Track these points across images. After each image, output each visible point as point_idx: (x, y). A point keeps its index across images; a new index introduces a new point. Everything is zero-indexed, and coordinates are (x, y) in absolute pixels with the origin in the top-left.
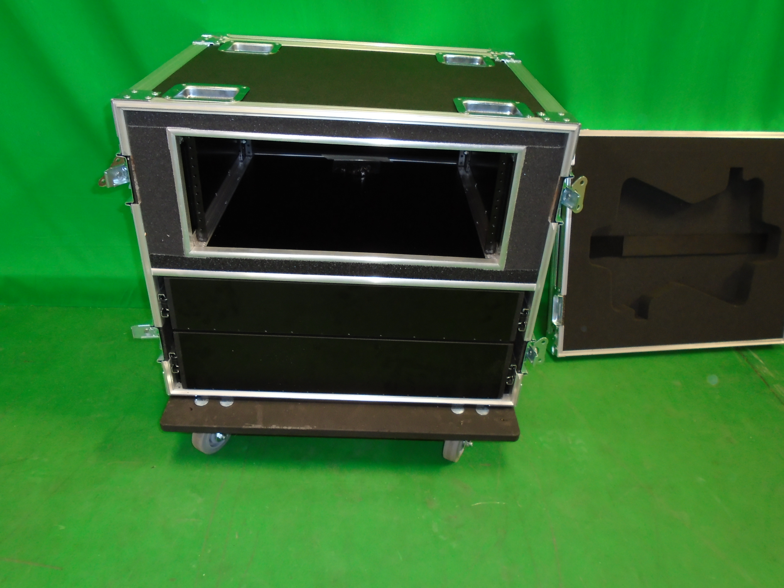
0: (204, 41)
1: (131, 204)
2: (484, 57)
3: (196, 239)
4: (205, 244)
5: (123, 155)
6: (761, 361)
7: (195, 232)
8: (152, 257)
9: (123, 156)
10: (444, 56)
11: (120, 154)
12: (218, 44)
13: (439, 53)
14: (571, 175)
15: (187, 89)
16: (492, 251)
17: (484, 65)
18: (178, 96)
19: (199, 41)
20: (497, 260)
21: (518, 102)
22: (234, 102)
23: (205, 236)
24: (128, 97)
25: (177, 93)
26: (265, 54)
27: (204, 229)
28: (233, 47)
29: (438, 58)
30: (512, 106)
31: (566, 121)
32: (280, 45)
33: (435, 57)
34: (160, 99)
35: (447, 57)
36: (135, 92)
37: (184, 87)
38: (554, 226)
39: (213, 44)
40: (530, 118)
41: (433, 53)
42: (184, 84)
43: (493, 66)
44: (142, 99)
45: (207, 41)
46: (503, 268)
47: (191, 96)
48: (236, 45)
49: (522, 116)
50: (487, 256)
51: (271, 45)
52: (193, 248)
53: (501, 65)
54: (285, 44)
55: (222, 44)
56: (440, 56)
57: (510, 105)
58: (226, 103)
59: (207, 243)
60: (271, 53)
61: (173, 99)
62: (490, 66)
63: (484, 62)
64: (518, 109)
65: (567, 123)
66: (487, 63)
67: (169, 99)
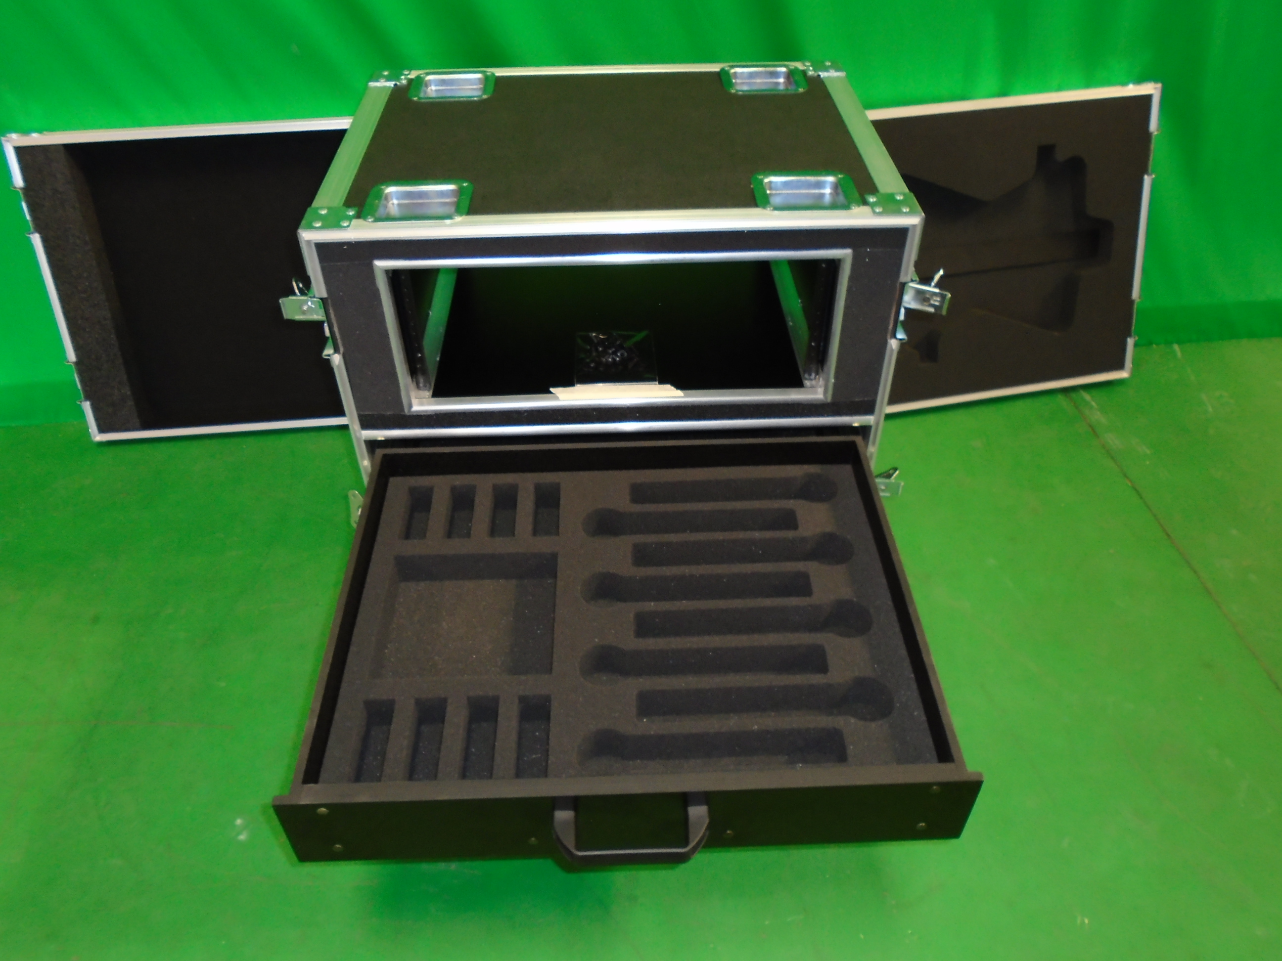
0: (384, 80)
1: (332, 356)
2: (791, 67)
3: (417, 387)
4: (429, 394)
6: (1093, 404)
7: (414, 376)
8: (360, 417)
9: (317, 298)
10: (733, 71)
11: (312, 296)
12: (404, 82)
13: (725, 67)
14: (914, 279)
15: (387, 193)
16: (813, 375)
17: (792, 90)
18: (381, 212)
19: (377, 81)
20: (820, 387)
21: (841, 173)
22: (458, 219)
23: (427, 381)
24: (318, 225)
25: (378, 206)
26: (475, 99)
27: (424, 372)
28: (427, 86)
29: (724, 78)
30: (831, 183)
31: (904, 210)
32: (493, 74)
33: (720, 78)
34: (360, 222)
35: (735, 73)
36: (324, 212)
37: (382, 191)
38: (893, 344)
39: (398, 83)
40: (856, 210)
41: (715, 68)
42: (383, 185)
43: (805, 90)
44: (337, 226)
45: (388, 79)
46: (829, 399)
47: (395, 202)
48: (430, 80)
49: (846, 207)
50: (807, 383)
51: (479, 76)
52: (414, 401)
53: (817, 86)
54: (500, 72)
55: (410, 81)
56: (727, 73)
57: (830, 179)
58: (448, 222)
59: (431, 392)
60: (483, 96)
61: (377, 220)
62: (801, 90)
63: (792, 80)
64: (840, 191)
65: (905, 213)
66: (798, 86)
67: (372, 222)
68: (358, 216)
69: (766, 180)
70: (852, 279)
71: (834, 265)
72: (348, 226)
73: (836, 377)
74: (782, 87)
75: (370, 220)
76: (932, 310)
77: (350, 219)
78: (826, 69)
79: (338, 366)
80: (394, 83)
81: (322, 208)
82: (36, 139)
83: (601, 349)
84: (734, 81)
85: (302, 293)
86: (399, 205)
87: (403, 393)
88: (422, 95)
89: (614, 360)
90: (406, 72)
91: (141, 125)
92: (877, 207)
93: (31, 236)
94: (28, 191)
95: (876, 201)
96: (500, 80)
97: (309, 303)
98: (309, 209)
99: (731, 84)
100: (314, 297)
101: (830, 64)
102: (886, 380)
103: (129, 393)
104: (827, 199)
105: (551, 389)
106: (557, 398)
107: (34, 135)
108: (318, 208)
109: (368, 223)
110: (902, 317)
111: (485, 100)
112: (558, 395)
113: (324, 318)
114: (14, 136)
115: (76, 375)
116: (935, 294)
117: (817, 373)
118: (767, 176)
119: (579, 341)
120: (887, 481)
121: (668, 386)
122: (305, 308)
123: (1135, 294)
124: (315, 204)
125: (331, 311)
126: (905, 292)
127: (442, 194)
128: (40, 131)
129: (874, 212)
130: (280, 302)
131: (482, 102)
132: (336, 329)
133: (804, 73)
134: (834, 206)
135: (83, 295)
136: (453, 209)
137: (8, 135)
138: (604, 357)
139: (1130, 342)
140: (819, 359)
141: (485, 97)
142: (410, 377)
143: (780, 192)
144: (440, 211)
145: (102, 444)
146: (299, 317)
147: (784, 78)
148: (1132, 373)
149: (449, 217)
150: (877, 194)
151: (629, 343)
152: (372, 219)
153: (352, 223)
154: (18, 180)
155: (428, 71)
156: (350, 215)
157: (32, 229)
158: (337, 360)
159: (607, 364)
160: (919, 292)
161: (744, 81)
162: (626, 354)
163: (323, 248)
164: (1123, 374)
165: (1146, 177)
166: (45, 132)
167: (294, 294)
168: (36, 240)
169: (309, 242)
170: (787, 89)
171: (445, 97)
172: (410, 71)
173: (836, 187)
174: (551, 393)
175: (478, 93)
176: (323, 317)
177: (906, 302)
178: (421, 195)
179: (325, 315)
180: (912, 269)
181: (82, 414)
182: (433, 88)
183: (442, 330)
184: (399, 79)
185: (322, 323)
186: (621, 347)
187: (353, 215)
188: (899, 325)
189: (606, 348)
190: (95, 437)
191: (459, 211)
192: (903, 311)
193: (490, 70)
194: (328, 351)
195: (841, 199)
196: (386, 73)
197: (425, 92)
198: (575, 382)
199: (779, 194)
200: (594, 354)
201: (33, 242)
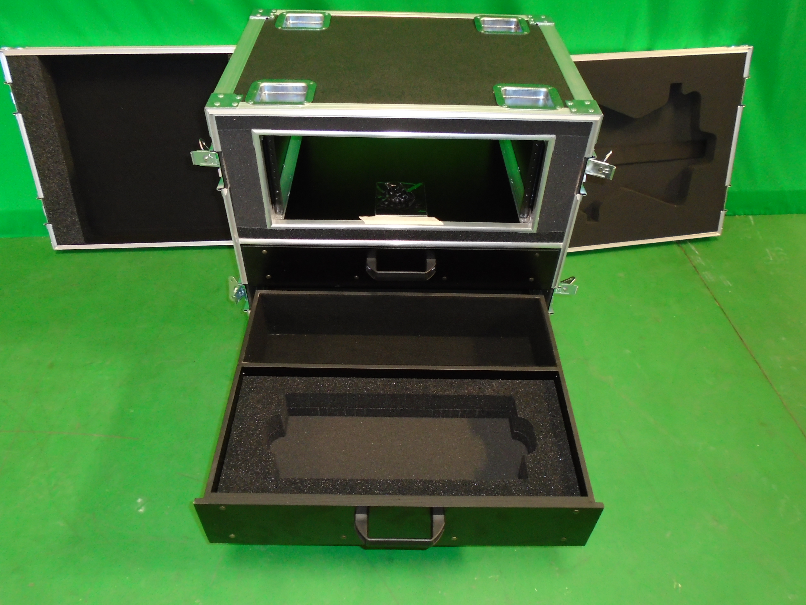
0: (260, 15)
1: (222, 189)
2: (520, 18)
3: (275, 212)
4: (282, 217)
5: (215, 151)
6: (697, 252)
7: (274, 205)
8: (239, 229)
10: (482, 19)
11: (212, 150)
12: (273, 17)
13: (477, 16)
14: (593, 156)
15: (262, 87)
16: (526, 215)
17: (520, 33)
18: (257, 99)
19: (255, 15)
20: (530, 223)
21: (551, 86)
22: (307, 104)
23: (282, 209)
24: (218, 104)
25: (255, 95)
26: (318, 30)
27: (280, 203)
28: (287, 20)
29: (476, 24)
30: (545, 92)
31: (590, 111)
32: (329, 14)
33: (474, 23)
34: (244, 104)
35: (484, 21)
36: (221, 97)
37: (259, 85)
38: (578, 197)
39: (269, 18)
40: (560, 110)
41: (471, 17)
42: (259, 82)
43: (528, 33)
44: (230, 106)
45: (262, 15)
46: (535, 231)
47: (267, 92)
48: (289, 17)
49: (554, 108)
50: (521, 220)
51: (321, 15)
52: (273, 221)
53: (536, 31)
54: (334, 13)
55: (277, 17)
56: (478, 20)
57: (544, 90)
58: (300, 106)
59: (284, 215)
60: (323, 28)
61: (255, 103)
62: (525, 33)
63: (520, 26)
64: (549, 97)
65: (591, 113)
66: (523, 29)
67: (252, 104)
68: (243, 100)
69: (503, 89)
70: (554, 154)
71: (543, 145)
72: (237, 106)
73: (540, 217)
74: (513, 31)
75: (251, 103)
76: (604, 176)
77: (238, 101)
78: (542, 21)
79: (226, 196)
80: (266, 17)
81: (220, 94)
82: (20, 52)
83: (392, 193)
84: (483, 26)
85: (205, 149)
86: (269, 94)
87: (267, 215)
88: (284, 26)
89: (400, 200)
90: (274, 11)
91: (90, 45)
92: (573, 109)
93: (16, 115)
94: (14, 85)
95: (572, 105)
96: (333, 18)
97: (209, 155)
98: (212, 95)
99: (481, 27)
100: (213, 151)
101: (544, 17)
102: (572, 221)
103: (77, 220)
104: (541, 103)
105: (360, 217)
106: (363, 223)
107: (20, 49)
108: (217, 94)
109: (249, 105)
110: (584, 180)
111: (325, 31)
112: (364, 221)
113: (219, 166)
114: (6, 49)
115: (43, 207)
116: (606, 166)
117: (528, 214)
118: (503, 86)
119: (378, 187)
120: (568, 284)
121: (434, 218)
122: (207, 158)
123: (727, 183)
124: (216, 91)
125: (223, 161)
126: (587, 164)
127: (296, 89)
128: (23, 47)
129: (571, 112)
130: (191, 153)
131: (322, 32)
132: (226, 172)
133: (528, 22)
134: (545, 107)
135: (49, 155)
136: (303, 99)
137: (2, 48)
138: (393, 198)
139: (723, 213)
140: (530, 205)
141: (324, 29)
142: (271, 205)
143: (511, 97)
144: (295, 99)
145: (59, 252)
146: (203, 164)
147: (515, 25)
148: (722, 234)
149: (301, 103)
150: (573, 100)
151: (409, 190)
152: (252, 103)
153: (239, 104)
154: (9, 79)
155: (288, 11)
156: (238, 99)
157: (17, 111)
158: (225, 192)
159: (395, 203)
160: (596, 165)
161: (489, 26)
162: (407, 197)
163: (220, 120)
164: (716, 234)
165: (739, 107)
166: (27, 47)
167: (200, 149)
168: (19, 117)
169: (212, 115)
170: (516, 32)
171: (299, 28)
172: (277, 10)
173: (547, 95)
174: (360, 219)
175: (320, 26)
176: (217, 164)
177: (588, 171)
178: (283, 89)
179: (219, 163)
180: (593, 149)
181: (47, 233)
182: (291, 22)
183: (291, 177)
184: (269, 15)
185: (217, 168)
186: (405, 192)
187: (240, 99)
188: (582, 185)
189: (395, 192)
190: (55, 247)
191: (307, 99)
192: (585, 176)
193: (327, 12)
194: (220, 186)
195: (550, 103)
196: (261, 11)
197: (286, 24)
198: (375, 214)
199: (511, 98)
200: (387, 196)
201: (17, 119)
